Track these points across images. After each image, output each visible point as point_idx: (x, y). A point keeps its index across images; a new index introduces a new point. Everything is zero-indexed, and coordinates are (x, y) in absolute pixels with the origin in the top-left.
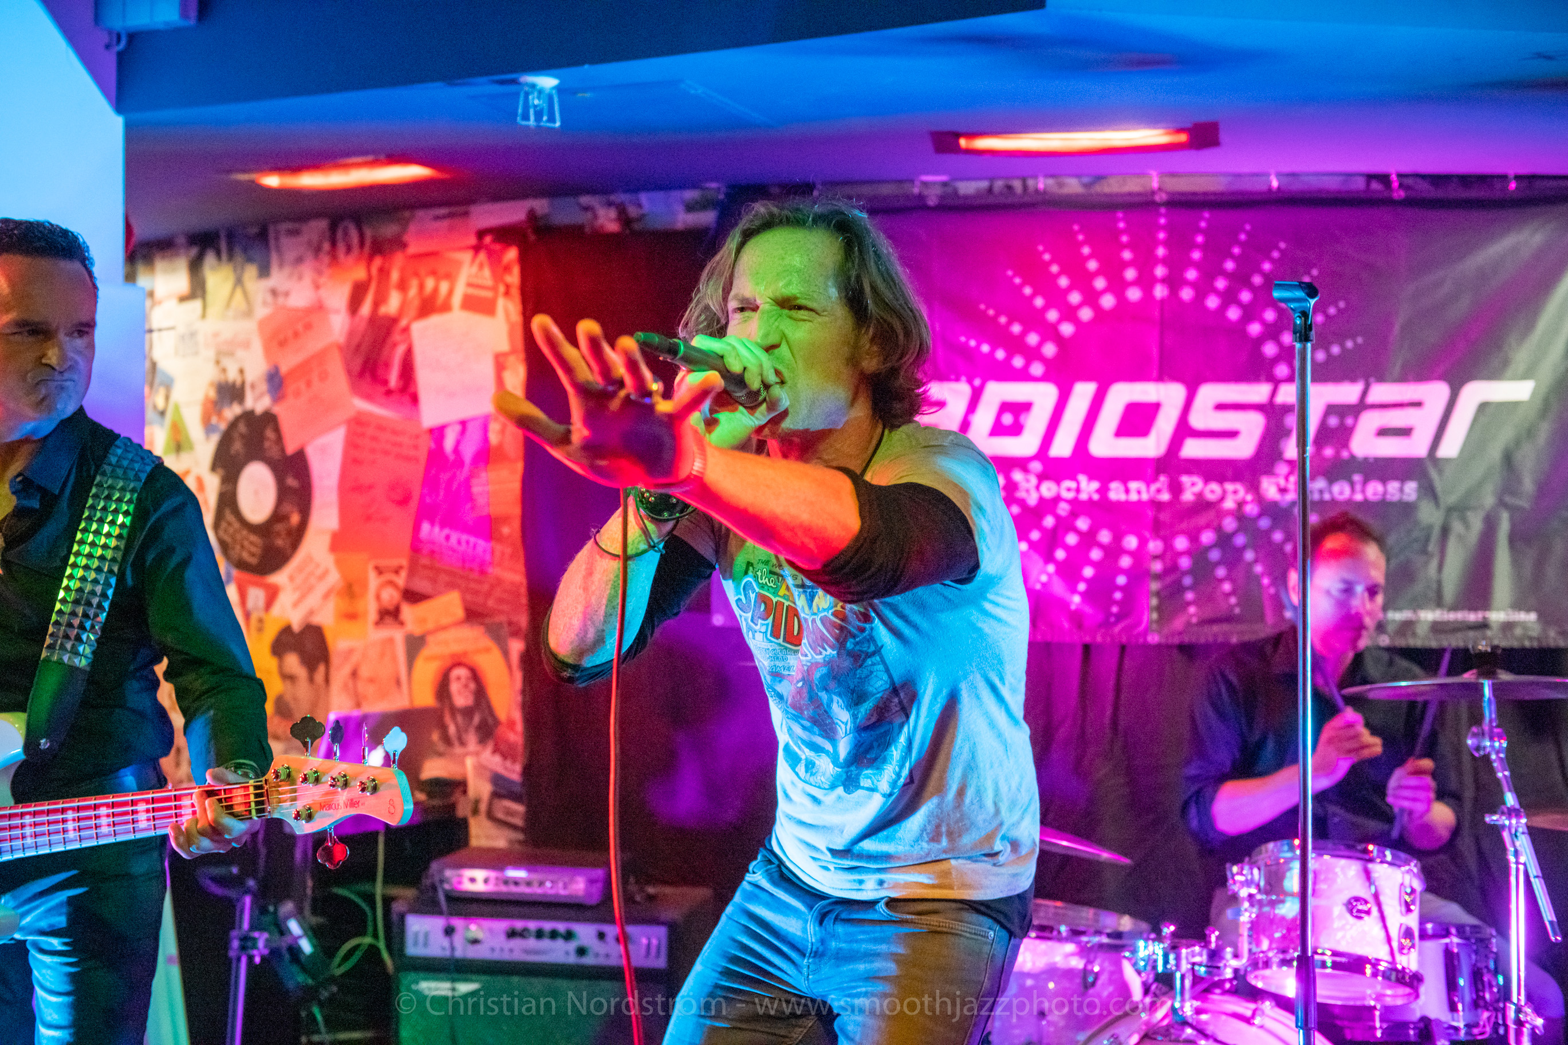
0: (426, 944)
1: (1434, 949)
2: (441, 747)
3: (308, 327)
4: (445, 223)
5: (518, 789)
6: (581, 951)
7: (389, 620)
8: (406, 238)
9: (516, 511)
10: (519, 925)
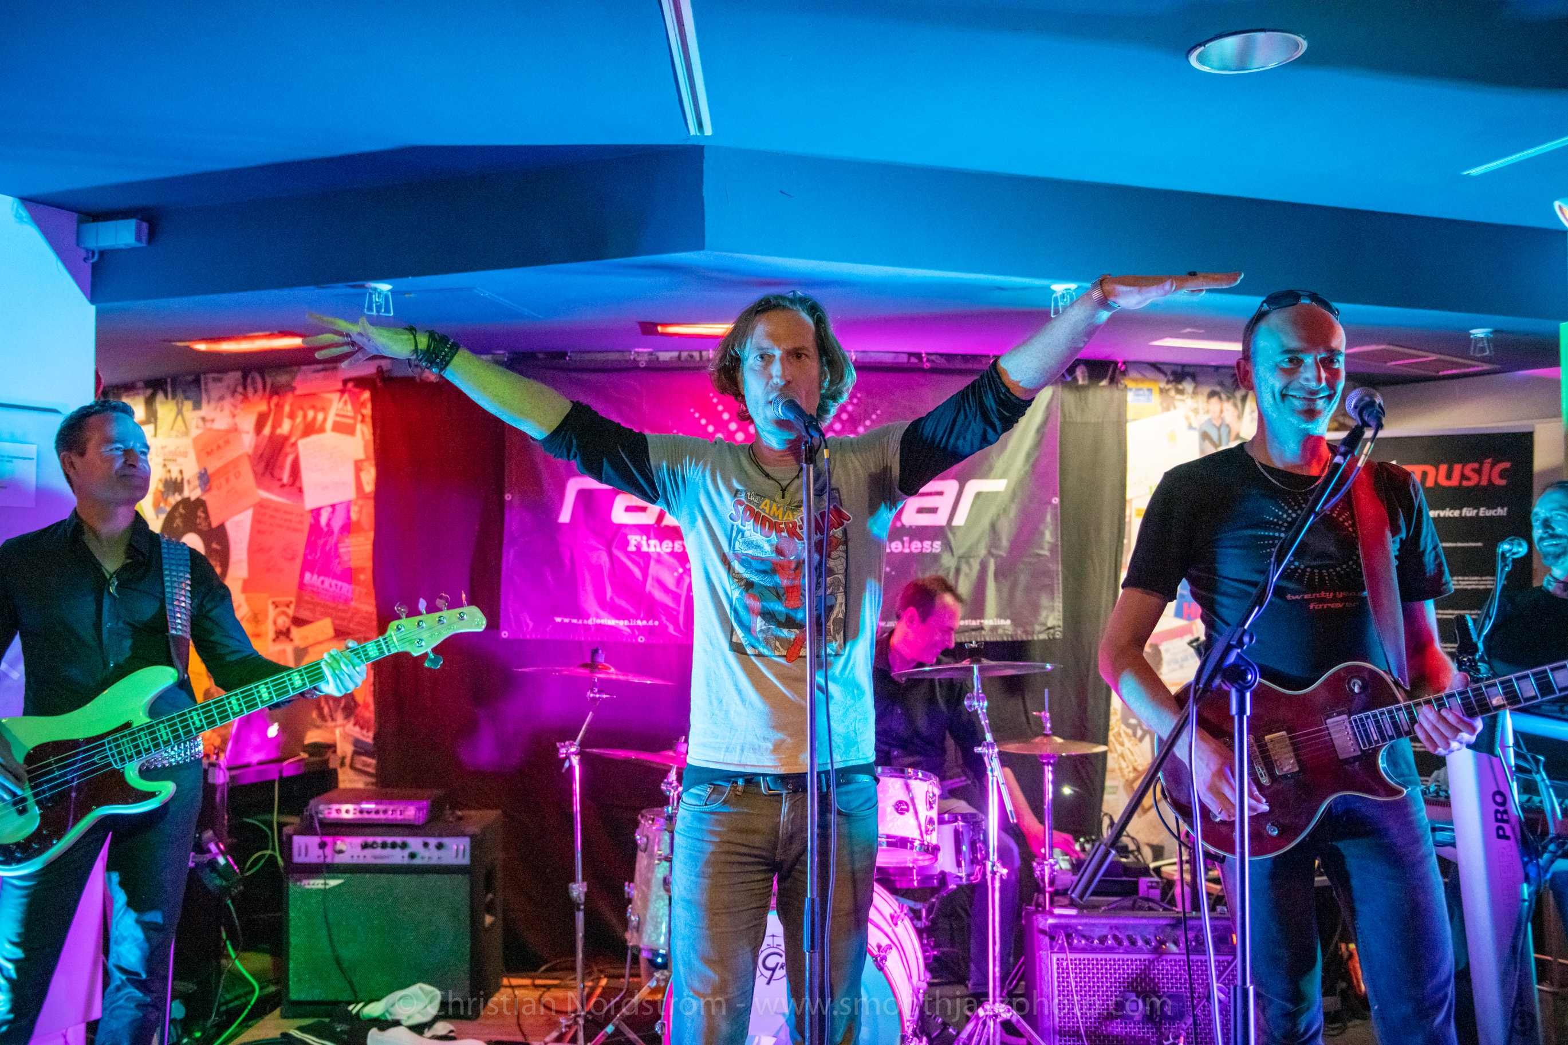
0: (306, 855)
1: (948, 830)
2: (319, 722)
3: (227, 442)
4: (322, 374)
5: (371, 749)
6: (412, 856)
7: (282, 638)
8: (294, 384)
9: (369, 564)
10: (370, 840)
